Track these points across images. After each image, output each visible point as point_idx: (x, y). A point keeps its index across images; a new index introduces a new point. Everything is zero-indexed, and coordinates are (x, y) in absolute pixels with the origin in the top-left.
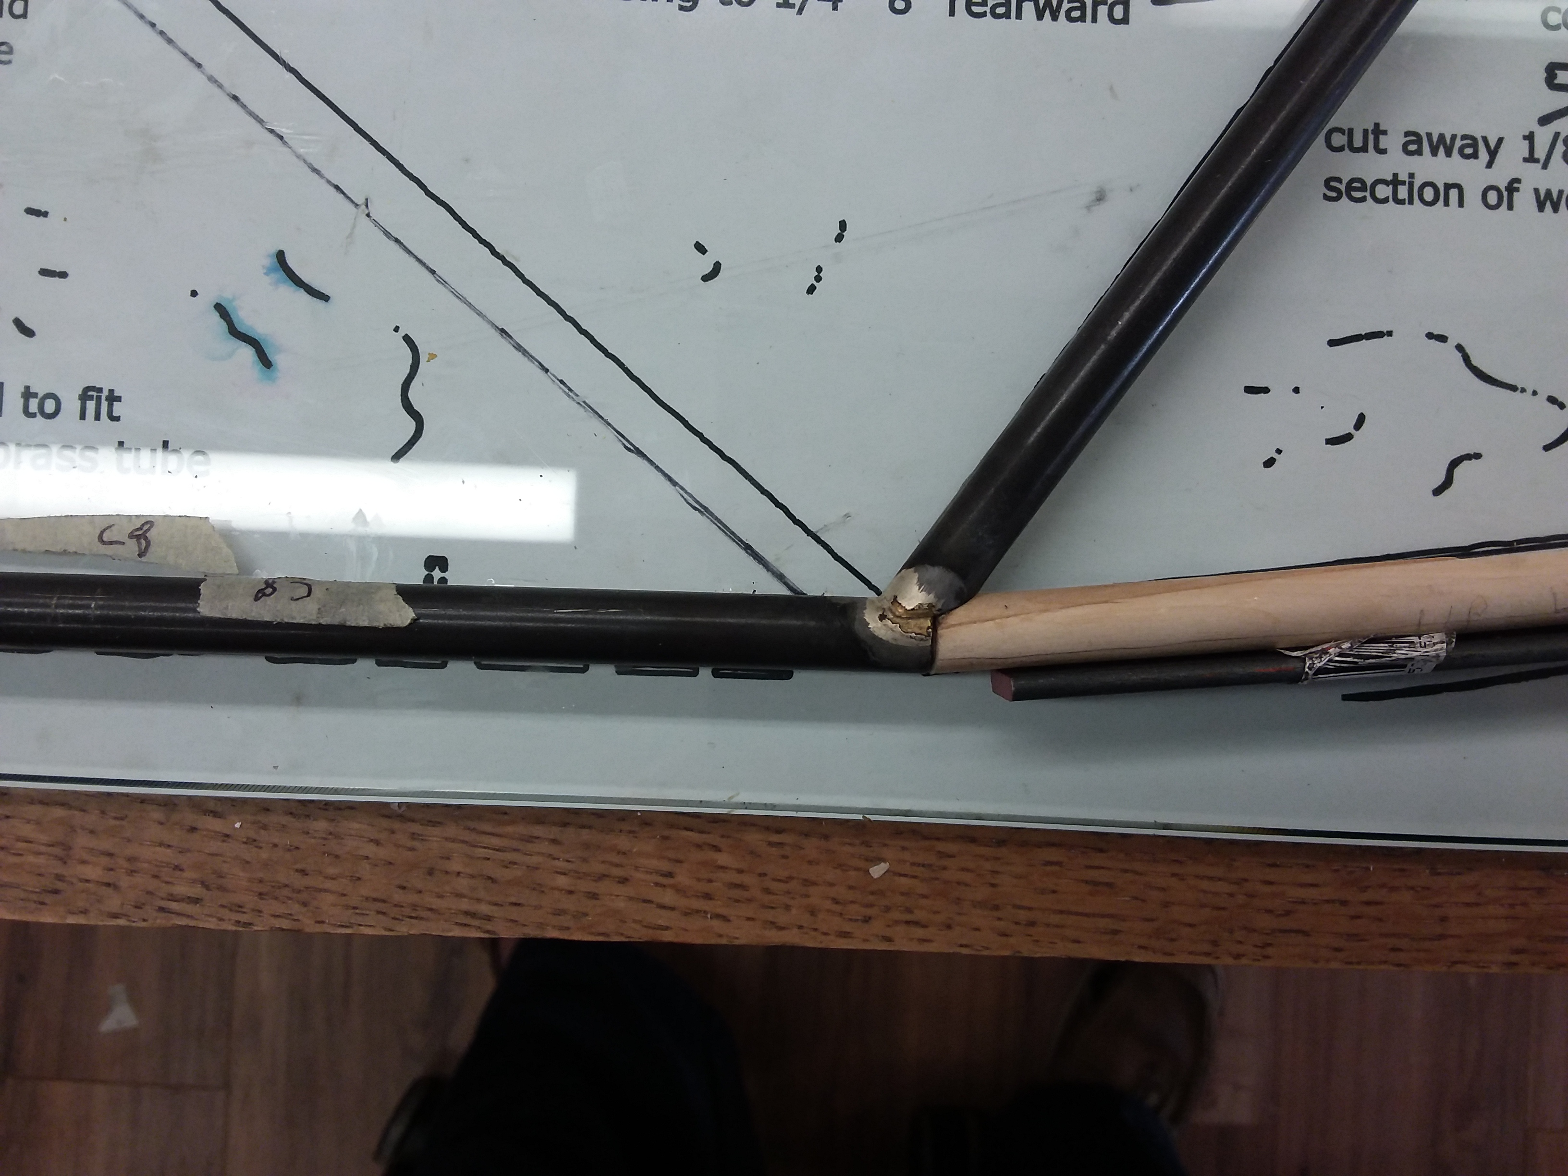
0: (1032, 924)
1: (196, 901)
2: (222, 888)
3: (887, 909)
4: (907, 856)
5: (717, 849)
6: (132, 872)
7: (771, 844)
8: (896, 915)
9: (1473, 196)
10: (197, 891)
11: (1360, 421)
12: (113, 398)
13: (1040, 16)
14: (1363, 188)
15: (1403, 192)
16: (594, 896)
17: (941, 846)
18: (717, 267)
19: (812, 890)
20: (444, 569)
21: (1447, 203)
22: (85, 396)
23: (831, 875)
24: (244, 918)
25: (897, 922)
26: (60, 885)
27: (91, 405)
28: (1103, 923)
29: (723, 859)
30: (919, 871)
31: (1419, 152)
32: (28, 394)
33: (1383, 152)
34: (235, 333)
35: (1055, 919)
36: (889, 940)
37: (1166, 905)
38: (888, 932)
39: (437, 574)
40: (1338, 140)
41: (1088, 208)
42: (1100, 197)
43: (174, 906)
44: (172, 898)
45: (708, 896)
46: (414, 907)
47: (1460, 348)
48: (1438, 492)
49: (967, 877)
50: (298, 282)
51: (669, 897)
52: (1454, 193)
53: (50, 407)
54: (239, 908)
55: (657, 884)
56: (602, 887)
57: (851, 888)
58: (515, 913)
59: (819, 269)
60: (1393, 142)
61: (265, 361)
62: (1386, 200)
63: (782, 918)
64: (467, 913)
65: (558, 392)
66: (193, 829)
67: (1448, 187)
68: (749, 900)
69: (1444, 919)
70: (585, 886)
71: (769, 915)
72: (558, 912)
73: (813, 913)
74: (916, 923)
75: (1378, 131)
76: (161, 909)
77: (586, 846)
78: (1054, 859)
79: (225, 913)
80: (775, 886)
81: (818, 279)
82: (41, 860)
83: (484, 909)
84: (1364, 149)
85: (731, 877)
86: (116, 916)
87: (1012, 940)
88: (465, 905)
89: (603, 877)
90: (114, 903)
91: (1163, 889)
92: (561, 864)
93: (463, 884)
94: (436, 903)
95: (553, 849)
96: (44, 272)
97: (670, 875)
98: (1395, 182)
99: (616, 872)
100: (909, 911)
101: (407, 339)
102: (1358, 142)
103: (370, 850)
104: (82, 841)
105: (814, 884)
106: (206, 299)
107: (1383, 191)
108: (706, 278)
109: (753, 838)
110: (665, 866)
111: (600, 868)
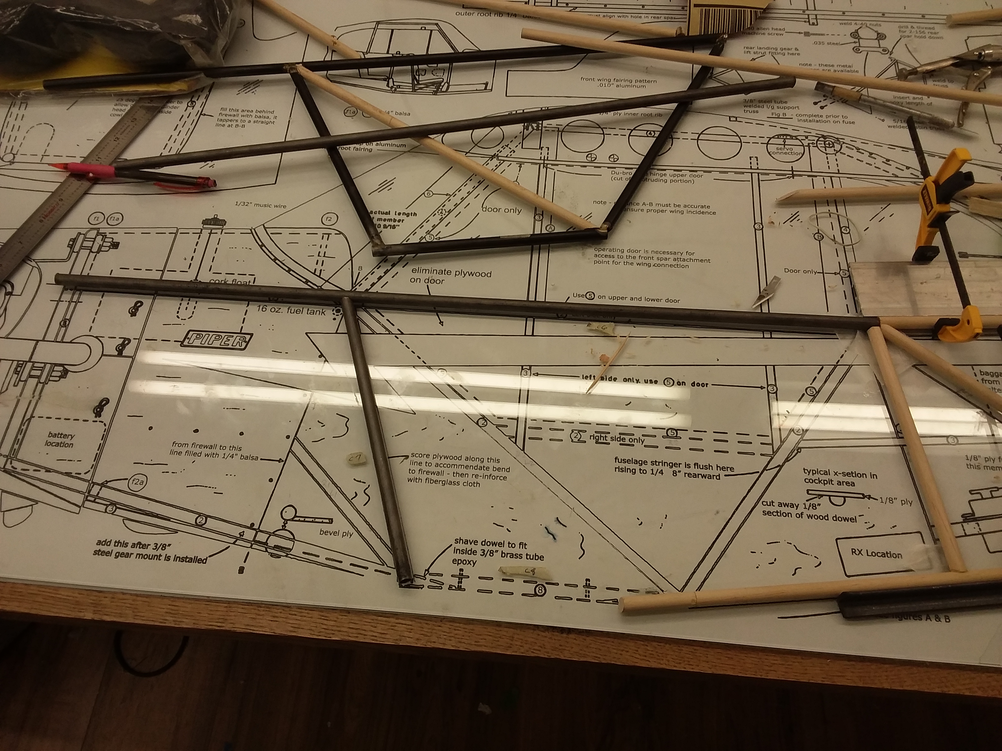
0: (716, 666)
1: (539, 651)
2: (545, 648)
3: (684, 661)
4: (687, 649)
5: (647, 646)
6: (526, 644)
7: (658, 645)
8: (686, 662)
9: (794, 515)
10: (540, 648)
11: (775, 560)
12: (525, 544)
13: (702, 478)
14: (771, 513)
15: (779, 514)
16: (621, 654)
17: (695, 648)
18: (642, 523)
19: (668, 656)
20: (589, 581)
21: (788, 516)
22: (520, 544)
23: (672, 653)
24: (549, 655)
25: (687, 664)
26: (511, 646)
27: (521, 546)
28: (731, 666)
29: (649, 648)
30: (690, 653)
31: (782, 506)
32: (509, 543)
33: (774, 506)
34: (548, 532)
35: (721, 665)
36: (685, 668)
37: (744, 663)
38: (685, 667)
39: (588, 582)
40: (764, 503)
41: (715, 514)
42: (718, 512)
43: (534, 651)
44: (534, 650)
45: (645, 656)
46: (584, 654)
47: (794, 546)
48: (793, 575)
49: (701, 655)
50: (561, 523)
51: (637, 656)
52: (790, 515)
53: (513, 546)
54: (548, 653)
55: (635, 653)
56: (624, 653)
57: (676, 656)
58: (605, 657)
59: (662, 524)
60: (776, 504)
61: (555, 539)
62: (776, 516)
63: (662, 662)
64: (595, 657)
65: (611, 546)
66: (539, 635)
67: (788, 513)
68: (655, 658)
69: (806, 670)
70: (620, 652)
71: (659, 661)
72: (614, 658)
73: (668, 661)
74: (691, 665)
75: (772, 502)
76: (532, 652)
77: (619, 643)
78: (720, 652)
79: (545, 653)
80: (660, 655)
81: (662, 526)
82: (508, 640)
83: (599, 656)
84: (770, 505)
85: (650, 652)
86: (523, 653)
87: (712, 670)
88: (595, 655)
89: (622, 651)
90: (522, 650)
91: (743, 659)
92: (614, 647)
93: (594, 650)
94: (588, 654)
95: (612, 644)
96: (513, 520)
97: (637, 651)
98: (777, 512)
99: (626, 649)
100: (689, 662)
101: (581, 535)
102: (769, 504)
103: (575, 641)
104: (516, 636)
105: (668, 655)
106: (543, 526)
107: (775, 514)
108: (640, 525)
109: (655, 644)
110: (636, 649)
111: (622, 648)
